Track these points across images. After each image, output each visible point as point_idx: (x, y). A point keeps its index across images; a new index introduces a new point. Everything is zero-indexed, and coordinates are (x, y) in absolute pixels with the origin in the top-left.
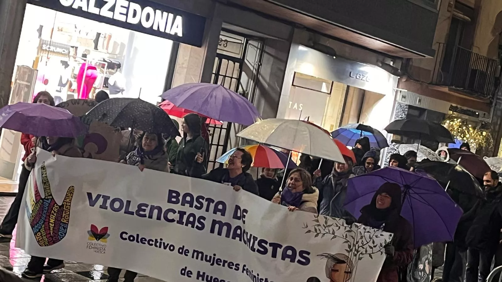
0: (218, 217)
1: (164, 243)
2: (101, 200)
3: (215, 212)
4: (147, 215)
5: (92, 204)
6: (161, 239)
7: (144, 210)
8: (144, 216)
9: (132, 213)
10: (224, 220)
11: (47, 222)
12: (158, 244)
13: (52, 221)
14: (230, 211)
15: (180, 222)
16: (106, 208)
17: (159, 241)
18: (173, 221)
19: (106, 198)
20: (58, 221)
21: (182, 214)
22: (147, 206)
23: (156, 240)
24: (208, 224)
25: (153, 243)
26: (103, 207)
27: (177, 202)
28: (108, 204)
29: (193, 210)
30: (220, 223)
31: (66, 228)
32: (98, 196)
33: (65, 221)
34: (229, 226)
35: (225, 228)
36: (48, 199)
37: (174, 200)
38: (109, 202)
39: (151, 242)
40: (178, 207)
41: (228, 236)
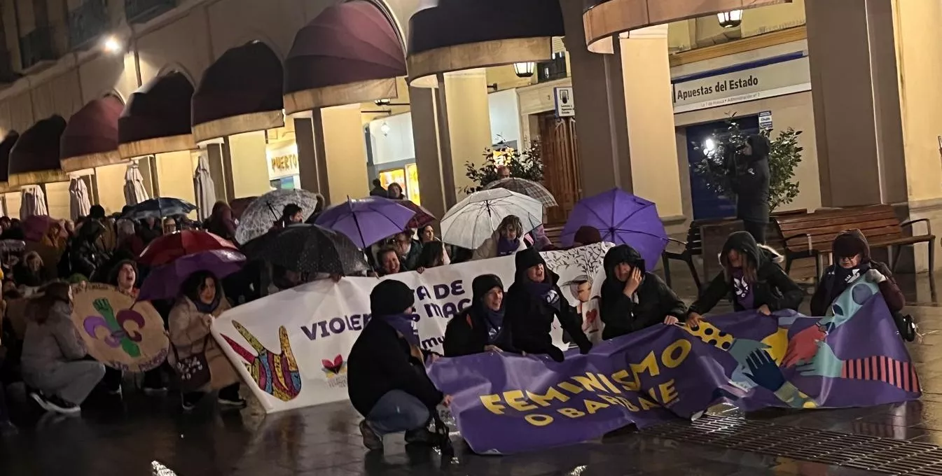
2: (319, 330)
5: (312, 336)
11: (274, 378)
13: (280, 374)
16: (328, 334)
19: (323, 324)
20: (286, 371)
26: (325, 334)
28: (328, 330)
31: (298, 377)
32: (314, 326)
33: (294, 369)
36: (263, 354)
38: (327, 326)
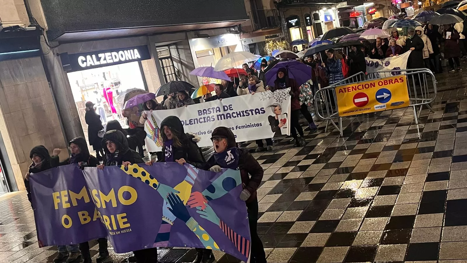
0: (218, 113)
1: (201, 133)
3: (217, 112)
4: (194, 123)
6: (200, 131)
7: (192, 122)
8: (193, 124)
9: (188, 124)
10: (221, 113)
12: (199, 134)
14: (222, 110)
15: (205, 122)
17: (199, 132)
18: (202, 122)
21: (204, 118)
22: (192, 120)
23: (198, 132)
24: (216, 117)
25: (198, 134)
27: (202, 114)
29: (208, 115)
30: (220, 115)
34: (223, 115)
35: (222, 116)
37: (200, 114)
39: (197, 134)
40: (202, 116)
41: (224, 119)
